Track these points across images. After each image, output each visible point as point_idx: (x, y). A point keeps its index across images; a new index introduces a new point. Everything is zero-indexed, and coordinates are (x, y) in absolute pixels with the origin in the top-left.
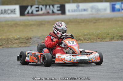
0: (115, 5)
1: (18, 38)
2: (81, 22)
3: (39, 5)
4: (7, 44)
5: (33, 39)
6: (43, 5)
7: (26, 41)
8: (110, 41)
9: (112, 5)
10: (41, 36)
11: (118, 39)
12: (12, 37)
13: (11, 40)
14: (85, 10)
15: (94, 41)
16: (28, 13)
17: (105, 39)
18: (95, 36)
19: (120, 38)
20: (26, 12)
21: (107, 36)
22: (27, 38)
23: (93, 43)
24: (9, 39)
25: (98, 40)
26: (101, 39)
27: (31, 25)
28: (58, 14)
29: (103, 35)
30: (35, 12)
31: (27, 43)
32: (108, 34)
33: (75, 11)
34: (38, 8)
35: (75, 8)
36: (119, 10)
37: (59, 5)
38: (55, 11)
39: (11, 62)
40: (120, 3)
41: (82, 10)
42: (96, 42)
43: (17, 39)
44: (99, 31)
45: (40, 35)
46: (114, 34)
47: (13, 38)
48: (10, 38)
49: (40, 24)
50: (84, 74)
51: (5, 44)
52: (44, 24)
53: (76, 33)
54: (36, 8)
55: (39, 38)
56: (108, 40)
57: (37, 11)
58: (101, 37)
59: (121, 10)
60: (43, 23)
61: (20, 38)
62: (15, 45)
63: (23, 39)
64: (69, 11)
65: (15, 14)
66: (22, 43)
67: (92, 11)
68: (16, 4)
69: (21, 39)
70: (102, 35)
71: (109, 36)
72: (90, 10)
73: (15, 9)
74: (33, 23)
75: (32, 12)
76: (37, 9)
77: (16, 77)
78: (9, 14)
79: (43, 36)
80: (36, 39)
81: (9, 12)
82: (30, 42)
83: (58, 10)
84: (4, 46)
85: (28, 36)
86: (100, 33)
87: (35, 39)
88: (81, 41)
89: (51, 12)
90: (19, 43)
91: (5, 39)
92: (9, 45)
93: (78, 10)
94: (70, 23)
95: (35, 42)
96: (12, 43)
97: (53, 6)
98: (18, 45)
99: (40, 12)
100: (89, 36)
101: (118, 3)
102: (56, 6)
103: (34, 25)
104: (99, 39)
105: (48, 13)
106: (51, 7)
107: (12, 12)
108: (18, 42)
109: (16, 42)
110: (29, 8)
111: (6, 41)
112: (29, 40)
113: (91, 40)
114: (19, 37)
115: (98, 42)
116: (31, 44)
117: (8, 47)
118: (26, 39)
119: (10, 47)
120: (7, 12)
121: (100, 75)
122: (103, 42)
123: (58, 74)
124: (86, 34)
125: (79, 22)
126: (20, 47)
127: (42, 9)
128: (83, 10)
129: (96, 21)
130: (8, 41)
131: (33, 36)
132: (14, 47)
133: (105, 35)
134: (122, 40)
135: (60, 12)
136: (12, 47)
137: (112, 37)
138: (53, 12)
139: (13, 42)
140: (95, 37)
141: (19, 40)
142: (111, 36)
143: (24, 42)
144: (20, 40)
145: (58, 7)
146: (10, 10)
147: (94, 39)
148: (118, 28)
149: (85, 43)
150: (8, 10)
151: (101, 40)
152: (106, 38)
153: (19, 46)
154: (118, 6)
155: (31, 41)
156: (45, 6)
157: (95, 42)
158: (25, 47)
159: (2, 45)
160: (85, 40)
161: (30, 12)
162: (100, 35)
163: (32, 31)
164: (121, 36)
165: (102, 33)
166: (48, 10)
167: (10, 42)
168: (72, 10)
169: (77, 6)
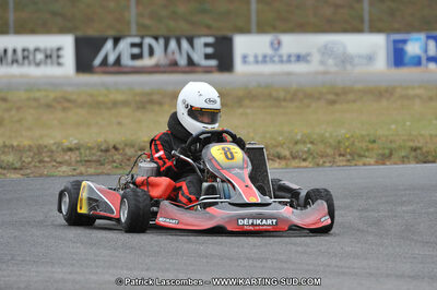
0: (405, 42)
1: (73, 146)
2: (285, 100)
3: (142, 37)
4: (37, 164)
5: (124, 150)
6: (156, 38)
7: (100, 156)
8: (377, 163)
9: (395, 42)
11: (404, 157)
12: (55, 144)
13: (52, 152)
14: (299, 58)
15: (324, 162)
17: (360, 156)
18: (330, 146)
19: (413, 154)
20: (98, 61)
21: (371, 146)
22: (103, 148)
23: (320, 169)
24: (45, 150)
25: (338, 159)
26: (349, 157)
27: (115, 104)
28: (208, 70)
29: (356, 143)
30: (126, 61)
31: (102, 164)
32: (374, 141)
33: (265, 59)
34: (140, 45)
35: (269, 51)
36: (417, 62)
37: (210, 40)
38: (198, 57)
40: (422, 36)
41: (290, 56)
42: (331, 166)
43: (70, 149)
44: (343, 131)
45: (146, 139)
46: (391, 142)
47: (58, 144)
48: (46, 147)
49: (146, 102)
51: (30, 163)
52: (160, 104)
53: (268, 135)
54: (133, 45)
56: (372, 161)
57: (134, 57)
58: (348, 150)
59: (424, 61)
60: (155, 97)
61: (82, 146)
62: (64, 168)
63: (90, 148)
64: (245, 59)
65: (59, 64)
66: (86, 161)
67: (322, 63)
68: (62, 31)
69: (82, 151)
70: (353, 143)
71: (375, 145)
72: (316, 58)
73: (59, 49)
74: (120, 97)
75: (118, 61)
76: (136, 51)
78: (38, 64)
80: (132, 150)
81: (40, 56)
82: (114, 162)
83: (207, 57)
84: (29, 171)
85: (105, 141)
86: (348, 136)
87: (130, 151)
88: (283, 163)
89: (183, 61)
90: (77, 162)
91: (30, 148)
92: (44, 166)
93: (276, 59)
94: (247, 102)
95: (129, 160)
96: (55, 161)
97: (191, 41)
98: (75, 170)
99: (147, 62)
100: (309, 146)
101: (415, 36)
102: (199, 42)
103: (125, 103)
104: (340, 155)
105: (173, 66)
106: (185, 44)
107: (48, 57)
108: (73, 159)
109: (67, 158)
110: (109, 44)
111: (35, 154)
112: (108, 154)
113: (314, 158)
114: (76, 141)
115: (339, 166)
116: (116, 167)
117: (41, 176)
118: (102, 151)
119: (48, 176)
120: (31, 57)
121: (337, 266)
122: (356, 165)
124: (299, 137)
125: (277, 99)
127: (151, 52)
128: (293, 59)
129: (335, 95)
130: (40, 153)
131: (123, 139)
132: (61, 173)
133: (364, 145)
134: (418, 163)
135: (213, 63)
136: (53, 176)
137: (387, 152)
138: (191, 62)
139: (58, 160)
141: (77, 152)
142: (384, 149)
143: (94, 158)
144: (81, 153)
145: (206, 45)
146: (45, 50)
147: (327, 156)
148: (408, 123)
149: (295, 168)
150: (37, 50)
151: (349, 160)
152: (367, 154)
153: (78, 171)
154: (413, 48)
155: (117, 157)
156: (162, 41)
157: (328, 164)
158: (98, 175)
159: (21, 169)
160: (294, 158)
161: (111, 59)
162: (347, 144)
163: (119, 123)
164: (415, 149)
165: (352, 136)
166: (173, 53)
167: (47, 159)
168: (256, 57)
169: (272, 44)
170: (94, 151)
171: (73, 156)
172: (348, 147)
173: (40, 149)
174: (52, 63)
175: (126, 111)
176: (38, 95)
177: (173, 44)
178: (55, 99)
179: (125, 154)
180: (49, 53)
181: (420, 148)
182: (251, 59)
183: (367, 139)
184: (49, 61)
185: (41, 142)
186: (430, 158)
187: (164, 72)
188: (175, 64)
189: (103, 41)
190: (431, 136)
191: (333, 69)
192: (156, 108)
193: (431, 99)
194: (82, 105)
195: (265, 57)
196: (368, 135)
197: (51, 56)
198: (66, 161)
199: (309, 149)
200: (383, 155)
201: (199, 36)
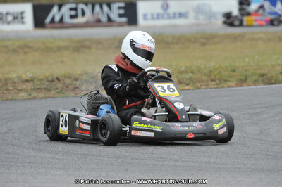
1: (29, 79)
2: (172, 43)
3: (77, 4)
4: (5, 92)
5: (64, 80)
6: (86, 4)
7: (48, 85)
8: (237, 85)
10: (82, 75)
11: (255, 81)
12: (17, 77)
13: (15, 83)
14: (181, 15)
15: (201, 86)
16: (53, 21)
17: (226, 81)
18: (205, 74)
19: (261, 78)
20: (48, 20)
21: (232, 74)
22: (50, 79)
23: (199, 91)
24: (10, 81)
25: (210, 83)
26: (218, 82)
27: (59, 49)
28: (121, 25)
29: (222, 72)
30: (67, 20)
31: (49, 91)
32: (234, 71)
33: (158, 17)
34: (75, 9)
35: (161, 11)
37: (122, 5)
38: (114, 16)
39: (13, 133)
41: (174, 14)
42: (206, 89)
43: (27, 81)
44: (213, 64)
45: (79, 72)
46: (246, 71)
47: (19, 78)
48: (10, 79)
49: (80, 47)
50: (178, 161)
52: (89, 48)
54: (71, 9)
55: (76, 80)
56: (234, 84)
57: (72, 17)
58: (217, 77)
61: (35, 78)
62: (23, 94)
63: (41, 80)
64: (145, 17)
65: (23, 23)
66: (38, 89)
67: (196, 18)
69: (35, 81)
70: (220, 72)
71: (235, 73)
72: (192, 15)
73: (22, 13)
74: (62, 44)
75: (61, 20)
76: (73, 13)
77: (24, 167)
78: (9, 23)
79: (87, 73)
80: (70, 80)
81: (10, 18)
82: (57, 89)
83: (121, 16)
85: (51, 75)
86: (216, 67)
87: (68, 81)
89: (104, 19)
90: (32, 89)
92: (9, 93)
93: (166, 16)
95: (67, 87)
96: (17, 89)
97: (109, 6)
98: (30, 95)
99: (80, 20)
100: (190, 75)
102: (115, 6)
103: (66, 48)
104: (212, 80)
105: (98, 22)
106: (105, 8)
107: (15, 18)
108: (29, 88)
109: (24, 87)
110: (55, 9)
111: (3, 85)
112: (53, 83)
113: (194, 83)
114: (31, 75)
115: (211, 88)
116: (59, 93)
117: (7, 100)
118: (49, 81)
119: (11, 100)
120: (4, 18)
121: (214, 163)
122: (222, 87)
123: (120, 160)
124: (183, 69)
125: (167, 43)
126: (34, 98)
127: (83, 14)
128: (177, 15)
129: (205, 39)
130: (6, 84)
131: (63, 73)
132: (21, 98)
133: (227, 73)
134: (264, 84)
135: (124, 20)
136: (15, 100)
137: (243, 77)
138: (109, 20)
139: (19, 88)
140: (204, 78)
141: (32, 83)
142: (241, 75)
143: (43, 86)
144: (34, 83)
145: (120, 8)
146: (13, 14)
147: (203, 81)
148: (257, 57)
149: (181, 90)
150: (7, 14)
151: (217, 84)
152: (230, 79)
153: (32, 96)
155: (59, 85)
156: (90, 6)
157: (203, 87)
158: (46, 98)
160: (180, 83)
161: (57, 18)
162: (216, 73)
163: (62, 62)
164: (262, 75)
165: (219, 67)
166: (98, 14)
167: (11, 88)
168: (152, 15)
169: (163, 6)
170: (43, 82)
171: (30, 86)
172: (216, 75)
173: (7, 81)
174: (18, 22)
175: (66, 53)
176: (7, 43)
177: (97, 8)
178: (19, 46)
179: (64, 84)
180: (15, 15)
181: (266, 75)
182: (149, 16)
183: (230, 68)
184: (16, 20)
185: (7, 76)
186: (273, 81)
187: (92, 26)
188: (99, 21)
189: (51, 7)
190: (273, 66)
191: (204, 22)
192: (87, 50)
193: (269, 40)
194: (37, 50)
195: (158, 15)
196: (231, 66)
197: (17, 18)
198: (25, 89)
199: (191, 77)
200: (241, 80)
201: (115, 2)
